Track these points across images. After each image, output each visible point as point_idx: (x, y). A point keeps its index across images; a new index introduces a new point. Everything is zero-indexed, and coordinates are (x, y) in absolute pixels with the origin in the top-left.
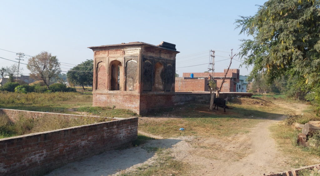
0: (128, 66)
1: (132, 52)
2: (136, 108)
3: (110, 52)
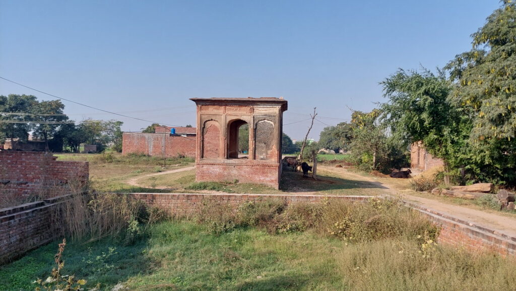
0: (258, 128)
1: (265, 110)
2: (272, 181)
3: (227, 107)
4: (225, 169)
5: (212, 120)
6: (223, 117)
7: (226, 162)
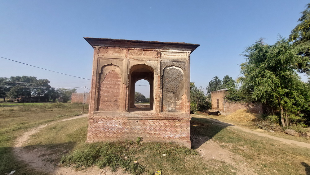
0: (165, 75)
1: (174, 56)
2: (183, 138)
3: (130, 51)
4: (126, 124)
5: (111, 65)
6: (125, 62)
7: (126, 116)
